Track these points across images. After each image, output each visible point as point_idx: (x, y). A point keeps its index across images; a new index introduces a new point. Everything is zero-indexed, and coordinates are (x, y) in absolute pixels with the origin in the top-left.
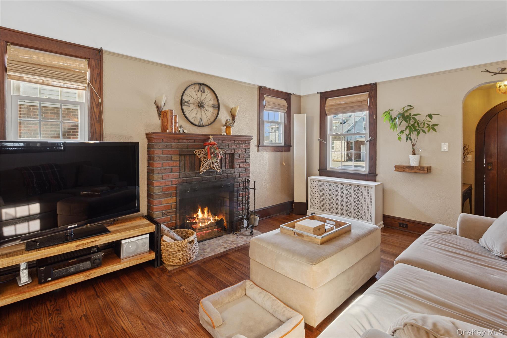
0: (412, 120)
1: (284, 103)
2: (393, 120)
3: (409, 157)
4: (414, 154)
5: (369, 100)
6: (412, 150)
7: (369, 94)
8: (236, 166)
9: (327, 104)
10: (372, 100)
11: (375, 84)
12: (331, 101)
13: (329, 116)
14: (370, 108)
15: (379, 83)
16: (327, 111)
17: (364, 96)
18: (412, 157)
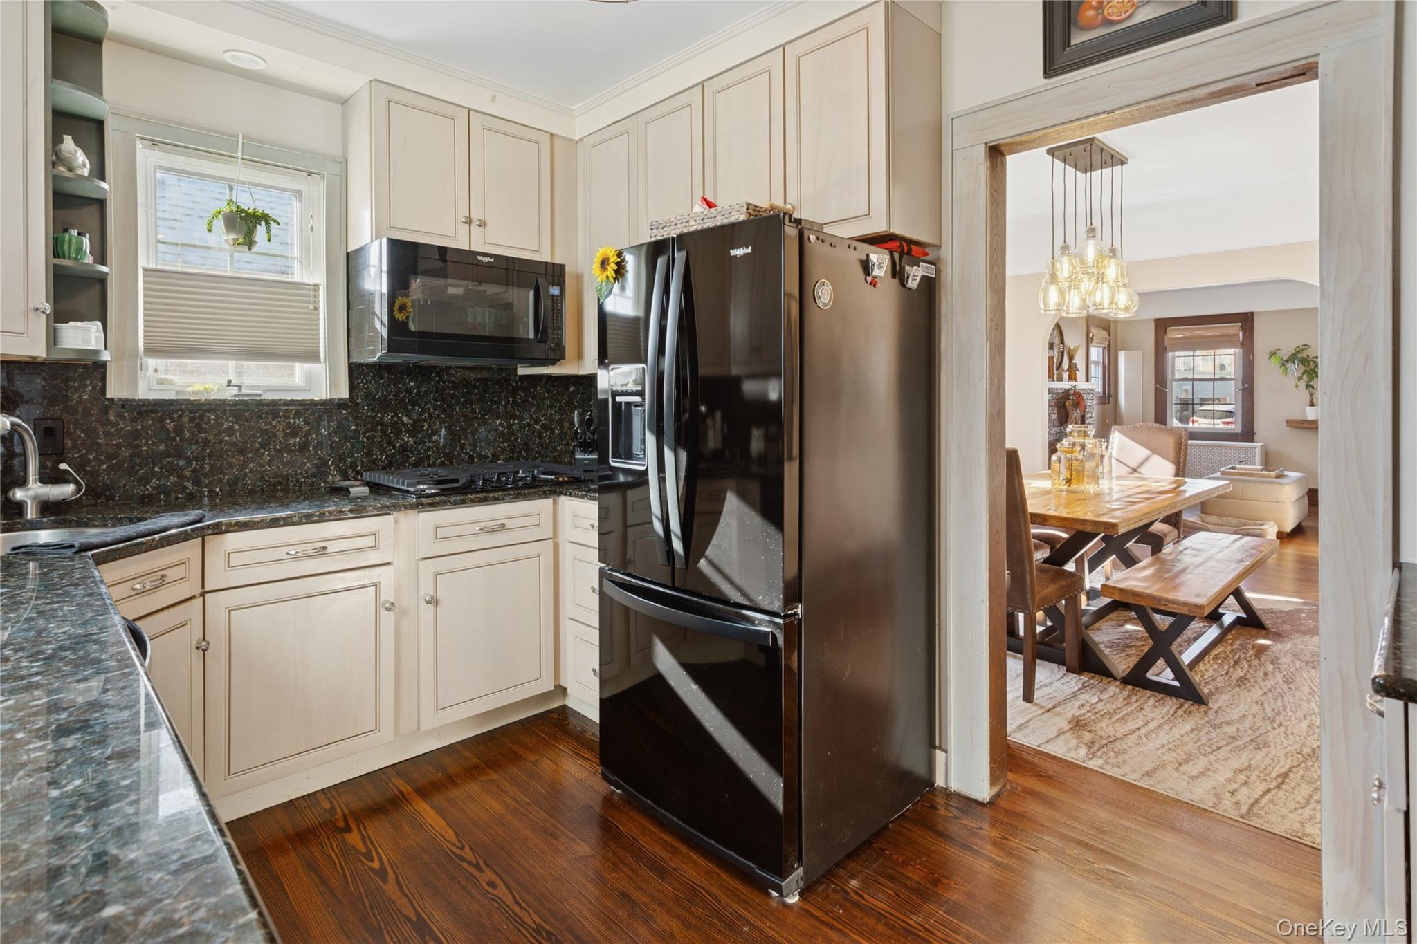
0: (1312, 363)
1: (1105, 333)
2: (1284, 363)
3: (1305, 410)
4: (1312, 404)
5: (1241, 333)
6: (1309, 400)
7: (1242, 326)
8: (1087, 422)
9: (1166, 337)
10: (1247, 334)
11: (1252, 314)
12: (1174, 333)
13: (1170, 354)
14: (1242, 345)
15: (1257, 312)
16: (1166, 345)
17: (1235, 329)
18: (1309, 409)
